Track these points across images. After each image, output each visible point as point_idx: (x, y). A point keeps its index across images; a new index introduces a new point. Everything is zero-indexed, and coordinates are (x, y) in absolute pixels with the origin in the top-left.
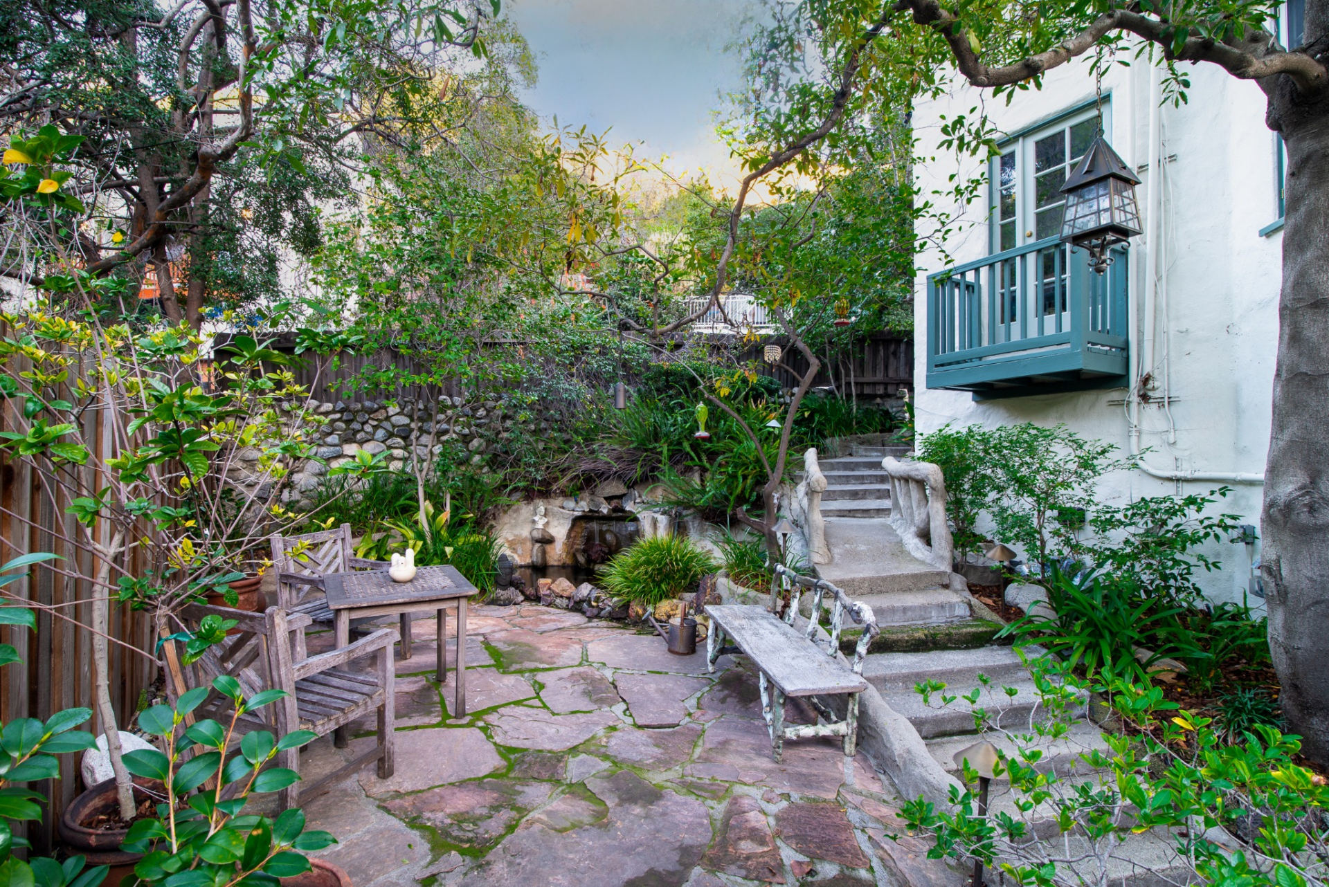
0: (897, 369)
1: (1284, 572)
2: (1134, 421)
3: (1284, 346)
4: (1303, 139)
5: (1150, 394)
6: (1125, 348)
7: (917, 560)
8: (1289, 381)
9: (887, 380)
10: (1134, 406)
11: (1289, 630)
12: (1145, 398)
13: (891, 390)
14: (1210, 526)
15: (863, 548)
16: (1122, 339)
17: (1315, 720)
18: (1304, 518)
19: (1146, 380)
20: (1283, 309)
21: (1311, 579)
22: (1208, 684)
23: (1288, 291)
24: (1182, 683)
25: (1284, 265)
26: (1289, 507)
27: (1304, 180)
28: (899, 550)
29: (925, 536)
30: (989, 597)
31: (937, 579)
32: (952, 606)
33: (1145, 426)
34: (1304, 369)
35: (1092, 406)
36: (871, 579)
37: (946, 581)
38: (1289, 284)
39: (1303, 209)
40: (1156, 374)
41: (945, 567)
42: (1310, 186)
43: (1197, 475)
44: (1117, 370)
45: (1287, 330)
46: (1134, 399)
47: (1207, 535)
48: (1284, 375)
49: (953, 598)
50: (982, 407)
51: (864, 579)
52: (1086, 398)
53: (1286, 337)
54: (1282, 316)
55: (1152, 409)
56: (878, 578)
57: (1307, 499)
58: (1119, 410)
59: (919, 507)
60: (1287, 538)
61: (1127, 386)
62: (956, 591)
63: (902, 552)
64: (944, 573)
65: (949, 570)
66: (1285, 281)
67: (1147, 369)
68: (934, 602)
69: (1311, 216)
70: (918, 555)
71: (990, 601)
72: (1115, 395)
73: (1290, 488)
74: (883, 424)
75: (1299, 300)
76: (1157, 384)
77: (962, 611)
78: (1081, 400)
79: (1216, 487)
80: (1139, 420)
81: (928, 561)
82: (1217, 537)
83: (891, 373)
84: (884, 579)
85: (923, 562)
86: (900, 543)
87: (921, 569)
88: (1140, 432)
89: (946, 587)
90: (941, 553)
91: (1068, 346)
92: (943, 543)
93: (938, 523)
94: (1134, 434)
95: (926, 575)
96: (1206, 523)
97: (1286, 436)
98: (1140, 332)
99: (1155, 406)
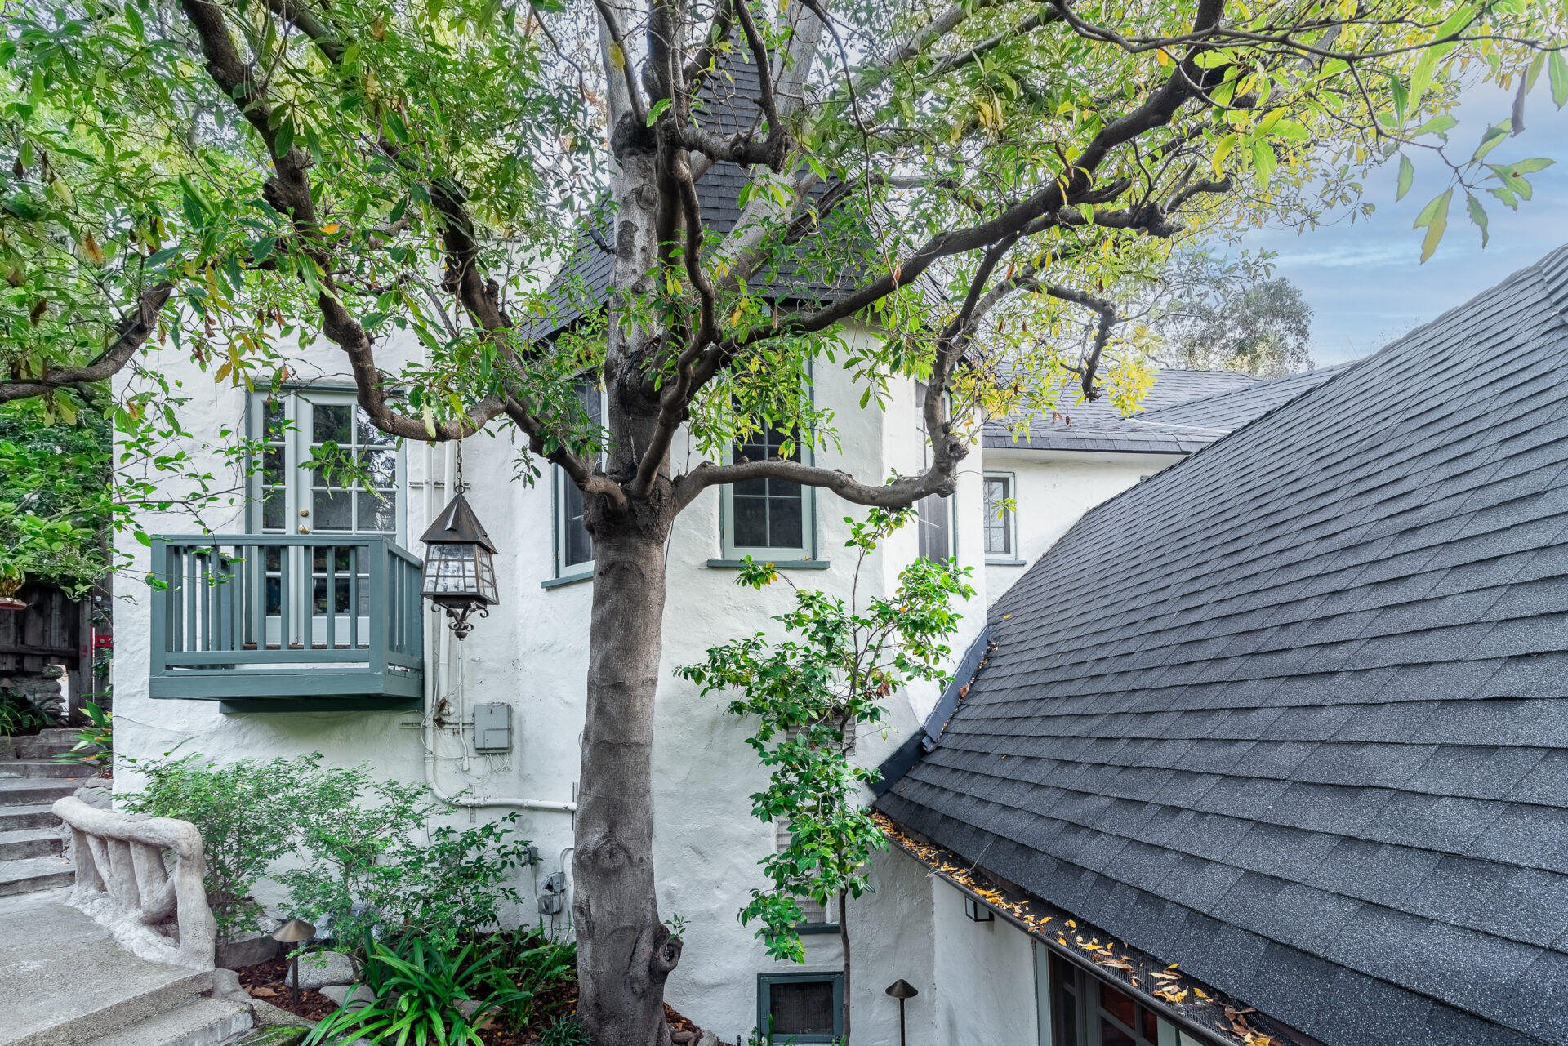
0: (44, 633)
1: (593, 910)
2: (430, 746)
3: (592, 716)
4: (608, 548)
5: (445, 719)
6: (421, 669)
7: (150, 963)
8: (595, 747)
9: (21, 648)
10: (429, 731)
11: (595, 959)
12: (440, 723)
13: (29, 664)
14: (506, 855)
15: (34, 965)
16: (417, 659)
17: (608, 1028)
18: (607, 863)
19: (442, 705)
20: (591, 684)
21: (611, 913)
22: (526, 1021)
23: (596, 669)
24: (500, 1026)
25: (592, 647)
26: (596, 854)
27: (609, 582)
28: (111, 954)
29: (164, 921)
30: (265, 983)
31: (196, 987)
32: (225, 1023)
33: (440, 753)
34: (606, 738)
35: (384, 728)
36: (72, 1025)
37: (207, 986)
38: (597, 664)
39: (607, 606)
40: (450, 700)
41: (205, 965)
42: (613, 588)
43: (490, 801)
44: (412, 693)
45: (594, 703)
46: (430, 723)
47: (504, 863)
48: (592, 740)
49: (228, 1010)
50: (233, 723)
51: (58, 1029)
52: (377, 719)
53: (593, 709)
54: (589, 689)
55: (447, 735)
56: (87, 1019)
57: (608, 847)
58: (413, 734)
59: (149, 881)
60: (594, 880)
61: (423, 709)
62: (225, 996)
63: (119, 955)
64: (205, 975)
65: (209, 967)
66: (592, 661)
67: (443, 694)
68: (198, 1027)
69: (613, 612)
70: (152, 955)
71: (269, 992)
72: (409, 718)
73: (596, 837)
74: (17, 723)
75: (604, 680)
76: (452, 710)
77: (243, 1023)
78: (371, 720)
79: (507, 813)
80: (435, 747)
81: (173, 962)
82: (512, 864)
83: (32, 638)
84: (97, 1017)
85: (163, 966)
86: (110, 940)
87: (166, 979)
88: (435, 759)
89: (208, 994)
90: (198, 946)
91: (366, 665)
92: (201, 932)
93: (192, 905)
94: (430, 762)
95: (175, 987)
96: (503, 851)
97: (593, 793)
98: (436, 655)
99: (449, 732)
